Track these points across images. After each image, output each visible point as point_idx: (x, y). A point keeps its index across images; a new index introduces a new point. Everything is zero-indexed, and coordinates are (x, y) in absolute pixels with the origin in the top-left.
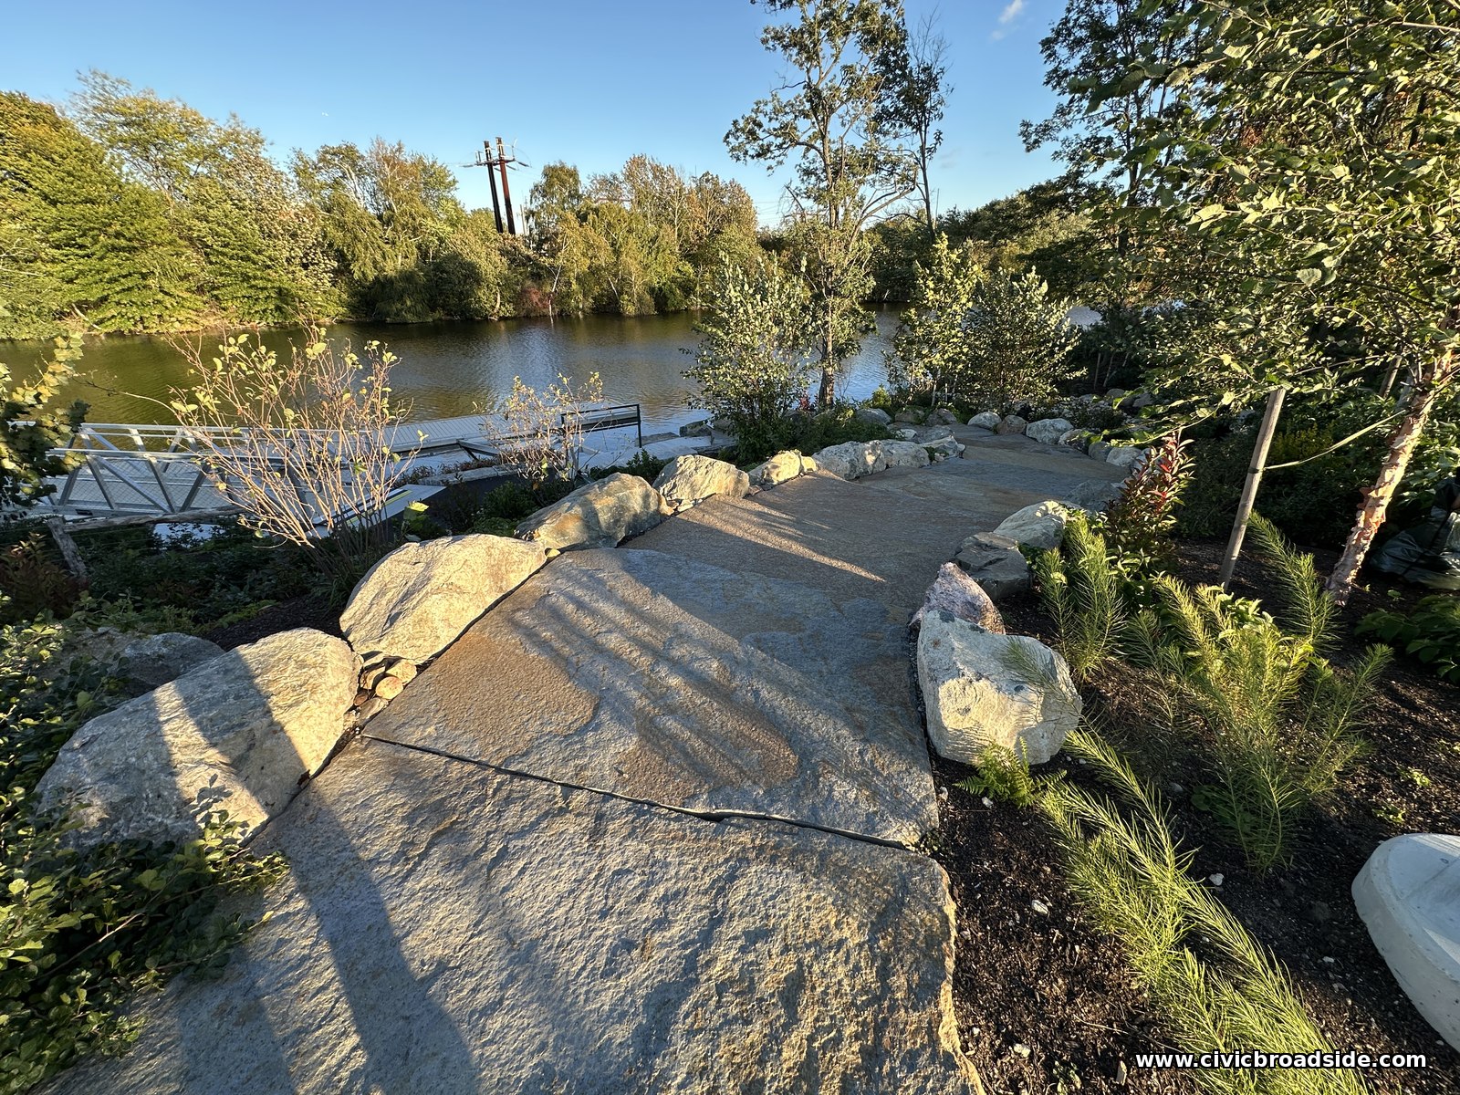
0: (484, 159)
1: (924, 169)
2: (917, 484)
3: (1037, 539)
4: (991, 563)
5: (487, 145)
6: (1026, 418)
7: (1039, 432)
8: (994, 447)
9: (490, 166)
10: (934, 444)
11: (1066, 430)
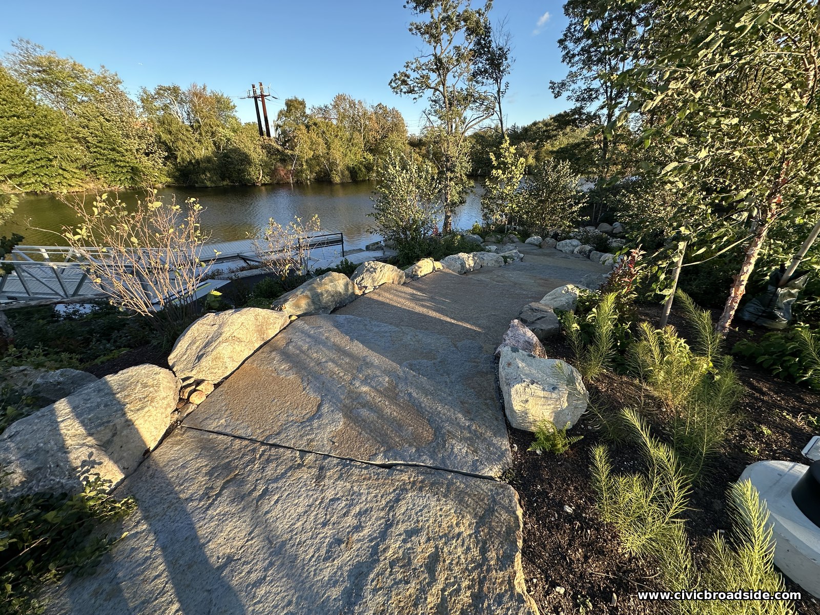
0: (252, 94)
1: (499, 103)
2: (498, 276)
3: (563, 306)
4: (538, 319)
5: (254, 87)
6: (556, 239)
7: (563, 246)
8: (539, 255)
9: (256, 98)
10: (507, 254)
11: (577, 246)
